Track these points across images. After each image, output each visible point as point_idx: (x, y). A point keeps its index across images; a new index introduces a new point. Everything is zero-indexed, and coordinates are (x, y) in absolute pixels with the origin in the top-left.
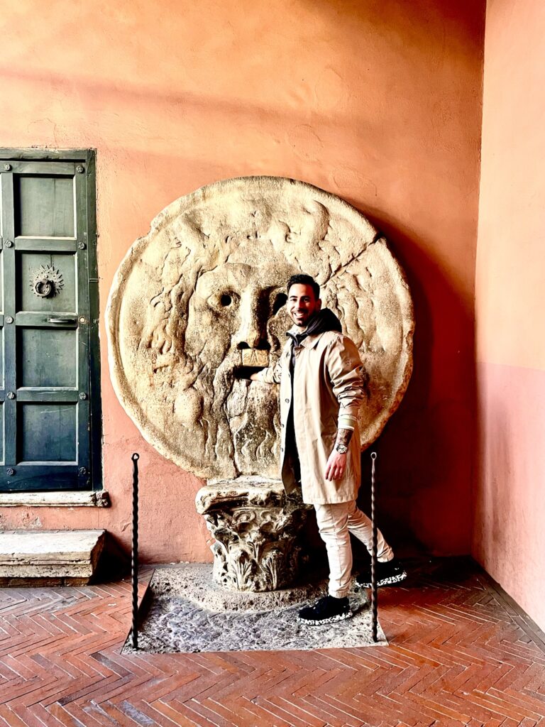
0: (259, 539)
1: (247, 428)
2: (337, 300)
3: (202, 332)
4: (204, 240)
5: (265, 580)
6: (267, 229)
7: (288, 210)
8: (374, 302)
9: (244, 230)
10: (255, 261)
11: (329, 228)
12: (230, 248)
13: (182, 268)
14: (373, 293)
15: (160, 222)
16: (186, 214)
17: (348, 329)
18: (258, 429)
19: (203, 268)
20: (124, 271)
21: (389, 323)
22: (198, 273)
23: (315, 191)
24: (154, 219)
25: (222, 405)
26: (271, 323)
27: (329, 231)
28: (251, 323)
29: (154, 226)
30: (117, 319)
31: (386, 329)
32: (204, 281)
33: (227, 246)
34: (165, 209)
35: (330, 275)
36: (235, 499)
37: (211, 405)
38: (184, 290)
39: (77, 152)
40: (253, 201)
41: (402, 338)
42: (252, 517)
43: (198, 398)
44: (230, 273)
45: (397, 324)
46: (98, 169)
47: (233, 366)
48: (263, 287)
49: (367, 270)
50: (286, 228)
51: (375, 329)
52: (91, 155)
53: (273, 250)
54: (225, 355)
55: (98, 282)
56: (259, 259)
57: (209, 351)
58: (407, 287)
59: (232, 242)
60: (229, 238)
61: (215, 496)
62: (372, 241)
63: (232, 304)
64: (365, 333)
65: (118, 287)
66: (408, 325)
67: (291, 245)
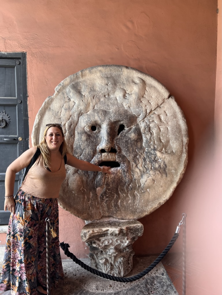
0: (114, 253)
1: (105, 193)
2: (150, 128)
3: (82, 144)
4: (82, 97)
5: (117, 273)
6: (115, 92)
7: (125, 82)
8: (169, 128)
9: (103, 92)
10: (108, 108)
11: (146, 91)
12: (96, 102)
13: (71, 112)
14: (168, 124)
15: (60, 88)
16: (73, 84)
17: (156, 142)
18: (111, 193)
19: (82, 112)
20: (41, 113)
21: (176, 139)
22: (79, 114)
23: (139, 72)
24: (56, 87)
25: (93, 182)
26: (117, 139)
27: (146, 93)
28: (107, 139)
29: (56, 90)
30: (38, 138)
31: (175, 142)
32: (83, 118)
33: (94, 101)
34: (62, 82)
35: (146, 115)
36: (102, 233)
37: (87, 181)
38: (72, 123)
39: (16, 54)
40: (107, 78)
41: (183, 146)
42: (111, 241)
43: (80, 178)
44: (96, 114)
45: (180, 139)
46: (27, 62)
47: (98, 161)
48: (112, 121)
49: (165, 112)
50: (124, 91)
51: (169, 142)
52: (24, 55)
53: (118, 102)
54: (94, 156)
55: (28, 120)
56: (110, 107)
57: (85, 154)
58: (185, 121)
59: (96, 99)
60: (95, 96)
61: (91, 232)
62: (167, 97)
63: (96, 130)
64: (164, 144)
65: (38, 122)
66: (185, 140)
67: (126, 100)
